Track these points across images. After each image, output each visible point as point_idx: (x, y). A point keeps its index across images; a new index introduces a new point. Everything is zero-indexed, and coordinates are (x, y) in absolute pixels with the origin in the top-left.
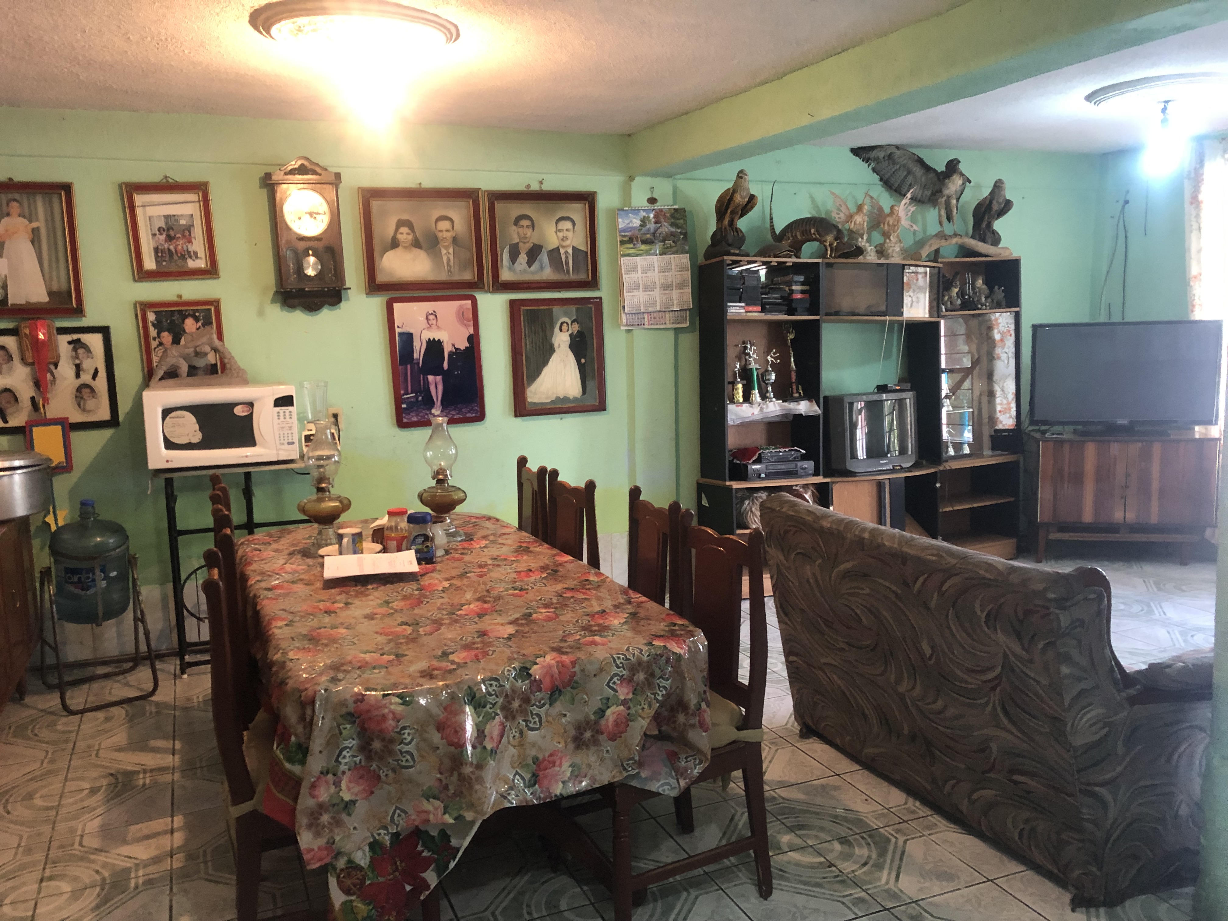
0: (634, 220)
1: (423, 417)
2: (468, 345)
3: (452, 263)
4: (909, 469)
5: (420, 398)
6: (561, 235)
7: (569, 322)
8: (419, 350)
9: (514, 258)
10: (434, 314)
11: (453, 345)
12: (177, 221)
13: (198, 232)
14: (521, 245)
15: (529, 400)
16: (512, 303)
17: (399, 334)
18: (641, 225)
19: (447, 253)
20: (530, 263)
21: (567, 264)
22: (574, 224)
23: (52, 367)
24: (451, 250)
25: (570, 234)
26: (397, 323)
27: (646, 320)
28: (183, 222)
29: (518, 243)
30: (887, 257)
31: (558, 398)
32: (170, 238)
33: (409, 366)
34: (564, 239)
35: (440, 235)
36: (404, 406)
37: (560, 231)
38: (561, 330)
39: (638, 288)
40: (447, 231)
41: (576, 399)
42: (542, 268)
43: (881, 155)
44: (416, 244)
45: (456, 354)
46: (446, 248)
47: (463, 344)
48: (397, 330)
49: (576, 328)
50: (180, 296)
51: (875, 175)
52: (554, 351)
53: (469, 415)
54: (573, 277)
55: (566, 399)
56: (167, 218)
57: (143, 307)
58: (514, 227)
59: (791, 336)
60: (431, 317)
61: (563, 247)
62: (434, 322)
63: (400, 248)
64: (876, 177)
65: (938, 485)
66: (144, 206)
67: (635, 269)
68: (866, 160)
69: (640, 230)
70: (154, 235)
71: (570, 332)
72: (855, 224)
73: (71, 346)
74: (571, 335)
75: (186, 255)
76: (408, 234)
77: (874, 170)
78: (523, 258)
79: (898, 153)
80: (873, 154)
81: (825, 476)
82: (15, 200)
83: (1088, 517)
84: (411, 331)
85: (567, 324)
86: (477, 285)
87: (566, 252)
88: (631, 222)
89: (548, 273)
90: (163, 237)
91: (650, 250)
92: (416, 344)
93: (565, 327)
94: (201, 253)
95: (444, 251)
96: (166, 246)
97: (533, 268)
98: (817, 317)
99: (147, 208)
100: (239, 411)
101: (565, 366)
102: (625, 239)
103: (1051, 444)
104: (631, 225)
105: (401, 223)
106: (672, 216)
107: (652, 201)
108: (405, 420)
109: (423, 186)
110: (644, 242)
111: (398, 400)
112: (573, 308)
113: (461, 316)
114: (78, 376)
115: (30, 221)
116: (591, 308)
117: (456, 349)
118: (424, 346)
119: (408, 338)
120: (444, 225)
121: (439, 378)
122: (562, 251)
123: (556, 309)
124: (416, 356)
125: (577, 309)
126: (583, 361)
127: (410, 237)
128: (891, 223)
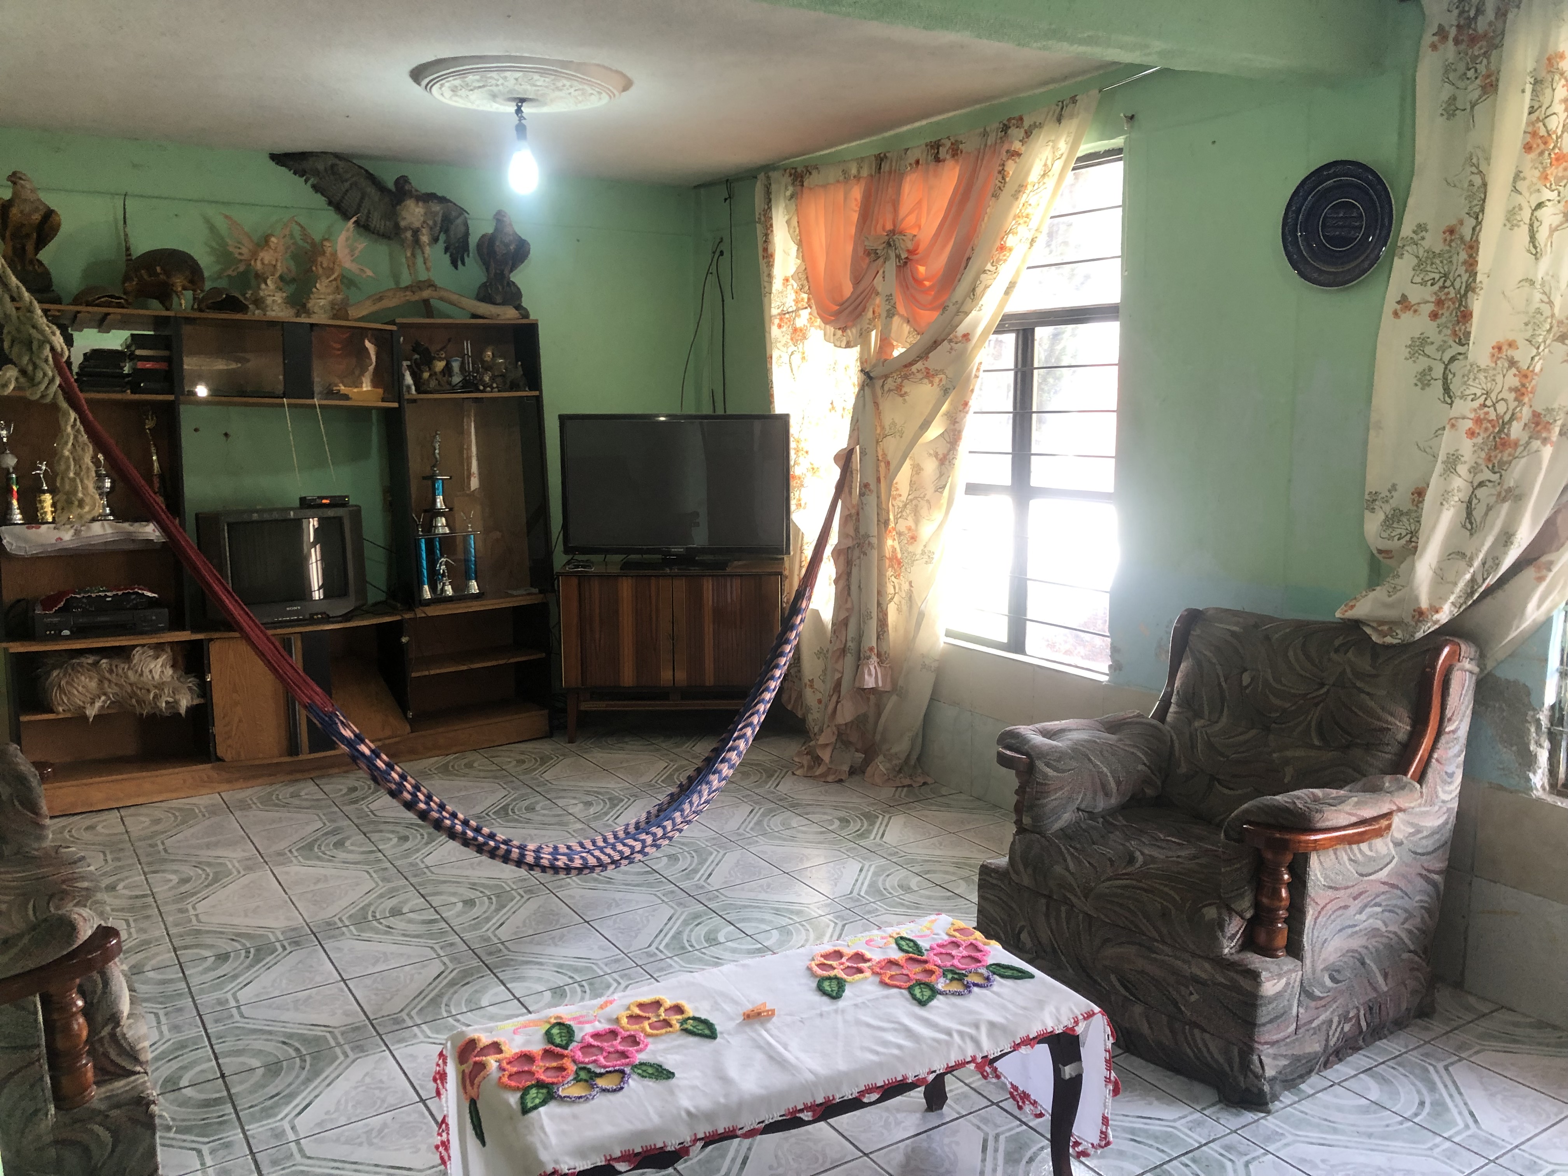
4: (346, 617)
30: (308, 313)
43: (321, 167)
51: (319, 195)
59: (149, 424)
64: (320, 200)
65: (404, 640)
68: (298, 172)
72: (263, 263)
77: (316, 188)
79: (341, 164)
80: (308, 165)
81: (194, 630)
83: (628, 677)
98: (171, 397)
103: (574, 581)
128: (325, 265)
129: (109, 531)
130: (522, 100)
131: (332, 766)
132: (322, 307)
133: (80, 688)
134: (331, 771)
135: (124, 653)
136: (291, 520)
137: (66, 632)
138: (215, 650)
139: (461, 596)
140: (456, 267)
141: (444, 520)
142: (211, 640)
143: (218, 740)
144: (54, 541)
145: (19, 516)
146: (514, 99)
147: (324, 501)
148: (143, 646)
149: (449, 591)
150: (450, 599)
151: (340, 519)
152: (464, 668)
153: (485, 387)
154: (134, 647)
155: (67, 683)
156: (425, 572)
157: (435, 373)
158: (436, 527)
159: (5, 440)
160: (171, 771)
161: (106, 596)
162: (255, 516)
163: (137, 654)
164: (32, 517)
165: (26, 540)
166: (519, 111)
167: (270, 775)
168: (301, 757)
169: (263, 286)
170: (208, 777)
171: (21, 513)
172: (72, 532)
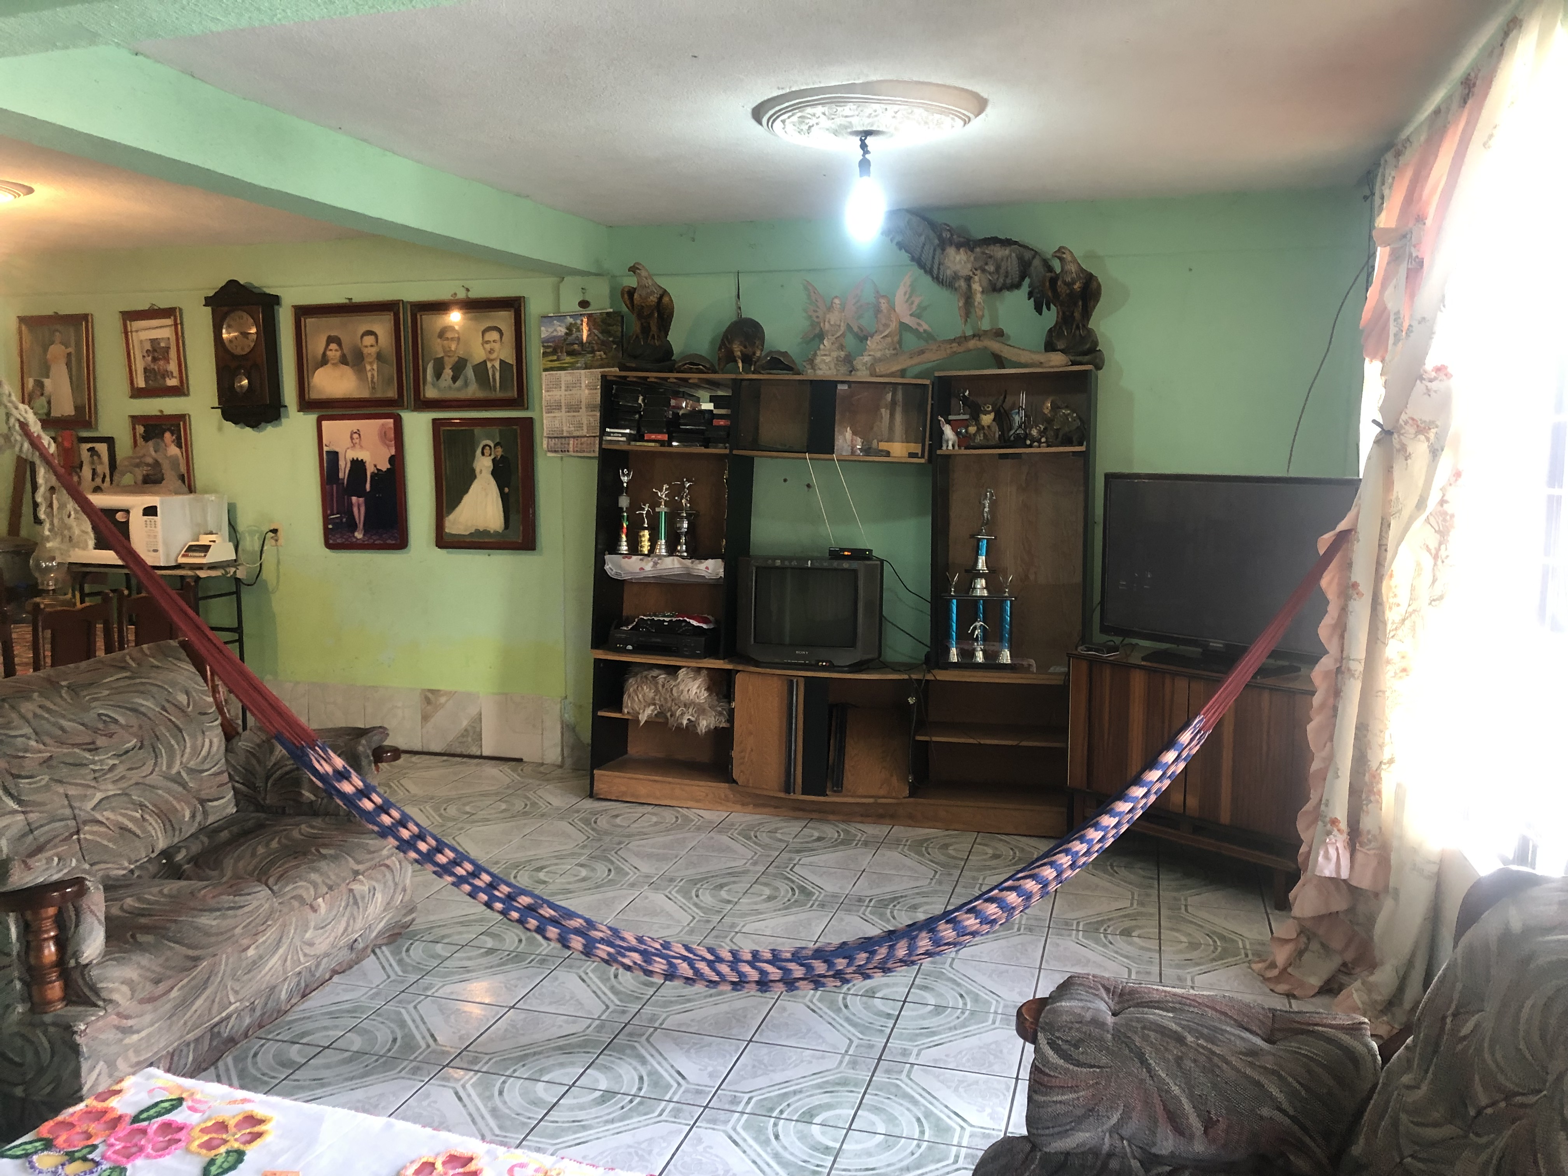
0: (559, 328)
1: (347, 540)
2: (389, 466)
3: (375, 379)
5: (344, 520)
6: (488, 346)
7: (492, 445)
8: (344, 470)
9: (438, 375)
10: (358, 432)
11: (375, 466)
12: (159, 344)
13: (173, 354)
14: (446, 359)
15: (447, 530)
16: (434, 421)
17: (327, 452)
18: (566, 334)
19: (372, 368)
20: (455, 379)
21: (494, 379)
22: (501, 334)
23: (78, 470)
24: (375, 367)
25: (497, 346)
26: (325, 442)
27: (571, 446)
28: (163, 345)
29: (442, 357)
31: (477, 531)
32: (155, 359)
33: (335, 486)
34: (491, 351)
35: (366, 351)
36: (330, 526)
37: (488, 342)
38: (483, 454)
39: (559, 407)
40: (372, 346)
41: (496, 533)
42: (466, 384)
44: (344, 361)
45: (378, 475)
46: (371, 363)
47: (385, 466)
48: (325, 449)
49: (499, 451)
50: (161, 411)
52: (475, 477)
53: (389, 541)
54: (499, 394)
55: (486, 533)
56: (153, 341)
57: (135, 420)
58: (439, 340)
60: (355, 436)
61: (491, 360)
62: (357, 441)
63: (329, 365)
66: (137, 331)
67: (558, 386)
69: (565, 340)
70: (144, 357)
71: (492, 457)
73: (89, 453)
74: (494, 460)
75: (167, 374)
76: (336, 350)
78: (448, 373)
82: (57, 331)
84: (337, 450)
85: (490, 447)
86: (397, 403)
87: (493, 366)
88: (555, 330)
89: (473, 391)
90: (150, 358)
91: (577, 362)
92: (342, 463)
93: (487, 450)
94: (176, 373)
95: (368, 367)
96: (152, 366)
97: (458, 383)
99: (140, 333)
100: (120, 517)
101: (487, 495)
102: (548, 350)
104: (555, 334)
105: (330, 340)
106: (603, 321)
107: (584, 304)
108: (331, 542)
109: (354, 301)
110: (571, 353)
111: (326, 520)
112: (496, 430)
113: (383, 435)
114: (93, 480)
115: (66, 347)
116: (516, 430)
117: (378, 470)
118: (349, 465)
119: (334, 456)
120: (369, 340)
121: (361, 500)
122: (489, 365)
123: (477, 431)
124: (341, 475)
125: (500, 431)
126: (506, 490)
127: (338, 354)
129: (677, 565)
130: (868, 133)
131: (833, 813)
132: (865, 364)
133: (640, 696)
134: (831, 817)
135: (673, 671)
136: (808, 568)
137: (630, 647)
138: (739, 679)
139: (991, 663)
140: (1040, 314)
141: (983, 581)
142: (739, 671)
143: (735, 762)
144: (638, 571)
145: (626, 548)
146: (856, 133)
147: (846, 553)
148: (688, 667)
149: (980, 657)
150: (979, 666)
151: (855, 572)
152: (975, 742)
153: (1033, 441)
154: (680, 668)
155: (634, 690)
156: (954, 634)
157: (983, 428)
158: (975, 588)
159: (625, 485)
160: (697, 782)
161: (664, 621)
162: (778, 563)
163: (682, 673)
164: (634, 549)
165: (620, 567)
166: (863, 146)
167: (776, 807)
168: (792, 796)
169: (822, 346)
170: (726, 796)
171: (628, 545)
172: (651, 564)
